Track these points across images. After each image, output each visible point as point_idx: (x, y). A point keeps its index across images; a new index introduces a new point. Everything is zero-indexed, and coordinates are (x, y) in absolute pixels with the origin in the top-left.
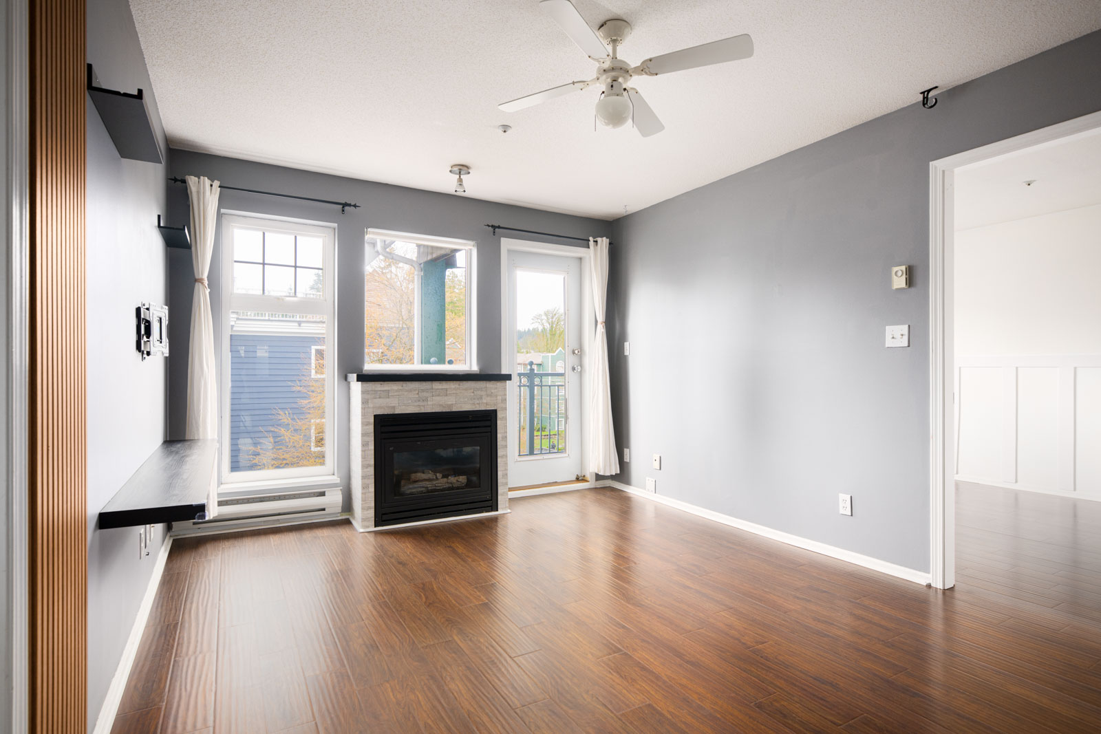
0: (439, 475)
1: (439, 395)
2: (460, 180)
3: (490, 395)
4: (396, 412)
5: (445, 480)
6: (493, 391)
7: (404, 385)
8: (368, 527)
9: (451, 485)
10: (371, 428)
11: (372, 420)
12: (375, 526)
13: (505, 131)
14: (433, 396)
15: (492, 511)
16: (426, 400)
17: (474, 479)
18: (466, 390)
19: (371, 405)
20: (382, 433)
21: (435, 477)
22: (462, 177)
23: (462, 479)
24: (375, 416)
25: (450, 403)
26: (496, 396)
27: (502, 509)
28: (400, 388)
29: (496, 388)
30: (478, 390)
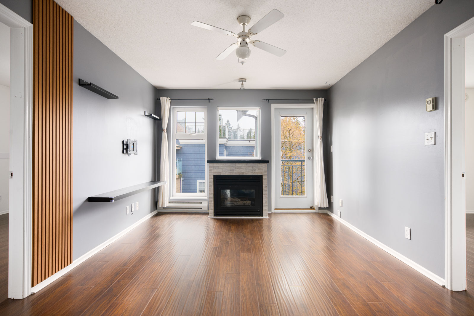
0: (239, 200)
1: (238, 169)
2: (242, 84)
3: (260, 169)
4: (222, 175)
5: (242, 202)
6: (261, 167)
7: (225, 164)
8: (211, 216)
9: (244, 204)
10: (212, 180)
11: (213, 177)
12: (214, 216)
13: (243, 64)
14: (236, 169)
15: (260, 216)
16: (233, 170)
17: (253, 202)
18: (249, 166)
19: (212, 172)
20: (217, 182)
21: (237, 200)
22: (243, 83)
23: (249, 202)
24: (214, 176)
25: (243, 172)
26: (262, 169)
27: (265, 216)
28: (223, 165)
29: (262, 166)
30: (254, 167)
